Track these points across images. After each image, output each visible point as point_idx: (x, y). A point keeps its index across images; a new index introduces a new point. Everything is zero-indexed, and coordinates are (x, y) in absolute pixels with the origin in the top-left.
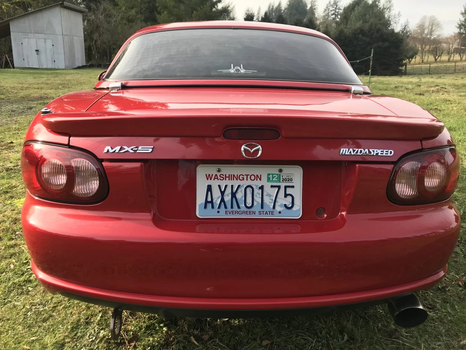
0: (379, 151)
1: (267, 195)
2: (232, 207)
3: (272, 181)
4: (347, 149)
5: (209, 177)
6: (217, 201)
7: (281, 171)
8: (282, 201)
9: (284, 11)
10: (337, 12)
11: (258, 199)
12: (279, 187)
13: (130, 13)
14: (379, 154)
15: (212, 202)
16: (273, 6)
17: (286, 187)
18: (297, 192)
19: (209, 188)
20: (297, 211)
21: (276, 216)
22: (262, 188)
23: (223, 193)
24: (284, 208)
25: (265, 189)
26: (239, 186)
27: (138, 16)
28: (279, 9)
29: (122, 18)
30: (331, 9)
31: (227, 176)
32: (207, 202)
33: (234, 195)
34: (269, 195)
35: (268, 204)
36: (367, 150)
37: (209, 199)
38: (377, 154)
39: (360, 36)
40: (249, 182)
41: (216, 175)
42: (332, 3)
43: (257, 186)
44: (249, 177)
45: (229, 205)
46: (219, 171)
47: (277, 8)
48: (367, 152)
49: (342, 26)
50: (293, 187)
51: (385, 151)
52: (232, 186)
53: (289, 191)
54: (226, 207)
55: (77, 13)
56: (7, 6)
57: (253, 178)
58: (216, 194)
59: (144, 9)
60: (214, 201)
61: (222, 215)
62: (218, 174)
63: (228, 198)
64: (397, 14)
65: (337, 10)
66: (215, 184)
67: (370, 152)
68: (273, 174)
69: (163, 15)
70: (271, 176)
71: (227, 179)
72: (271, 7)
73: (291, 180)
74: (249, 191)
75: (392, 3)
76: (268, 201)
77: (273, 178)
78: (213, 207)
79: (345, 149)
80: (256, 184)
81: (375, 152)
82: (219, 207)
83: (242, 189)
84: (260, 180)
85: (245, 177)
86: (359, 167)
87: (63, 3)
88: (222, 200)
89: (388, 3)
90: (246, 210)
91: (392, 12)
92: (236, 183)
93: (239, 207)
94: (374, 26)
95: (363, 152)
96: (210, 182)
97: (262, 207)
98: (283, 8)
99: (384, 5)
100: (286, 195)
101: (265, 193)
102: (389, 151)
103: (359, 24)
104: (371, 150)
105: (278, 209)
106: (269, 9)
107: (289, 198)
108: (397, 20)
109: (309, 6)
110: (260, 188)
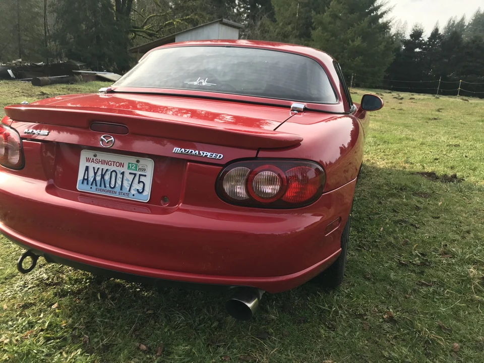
0: (209, 154)
1: (126, 180)
2: (100, 186)
3: (131, 169)
4: (180, 149)
5: (88, 160)
6: (91, 179)
7: (138, 161)
8: (137, 186)
9: (467, 26)
11: (119, 182)
12: (135, 175)
13: (286, 29)
14: (208, 156)
15: (87, 180)
16: (454, 21)
17: (140, 175)
18: (148, 181)
19: (87, 169)
20: (146, 196)
21: (131, 198)
22: (123, 173)
23: (95, 174)
24: (137, 192)
25: (125, 174)
26: (107, 170)
27: (294, 32)
28: (462, 24)
29: (279, 34)
31: (100, 161)
32: (84, 179)
33: (103, 176)
34: (128, 180)
35: (126, 187)
36: (197, 152)
37: (86, 178)
38: (206, 156)
40: (115, 168)
41: (93, 159)
43: (120, 171)
44: (115, 163)
45: (98, 184)
46: (95, 156)
47: (458, 23)
48: (197, 153)
50: (145, 176)
51: (215, 154)
52: (103, 169)
53: (142, 179)
54: (96, 185)
55: (234, 29)
56: (177, 22)
57: (118, 165)
58: (91, 174)
59: (301, 25)
60: (89, 179)
61: (93, 191)
62: (95, 158)
63: (98, 178)
66: (91, 165)
67: (199, 153)
68: (132, 164)
69: (317, 31)
70: (131, 165)
71: (100, 163)
72: (452, 22)
73: (145, 170)
74: (114, 174)
76: (126, 185)
77: (132, 166)
78: (88, 184)
79: (177, 149)
80: (119, 170)
81: (205, 154)
82: (92, 185)
83: (109, 173)
84: (123, 167)
85: (113, 163)
86: (190, 164)
87: (222, 20)
88: (95, 179)
90: (110, 189)
92: (105, 167)
93: (105, 187)
95: (193, 153)
96: (88, 164)
97: (121, 189)
98: (466, 24)
100: (139, 182)
101: (125, 178)
102: (219, 155)
104: (201, 152)
105: (133, 192)
106: (449, 24)
107: (141, 185)
110: (121, 174)
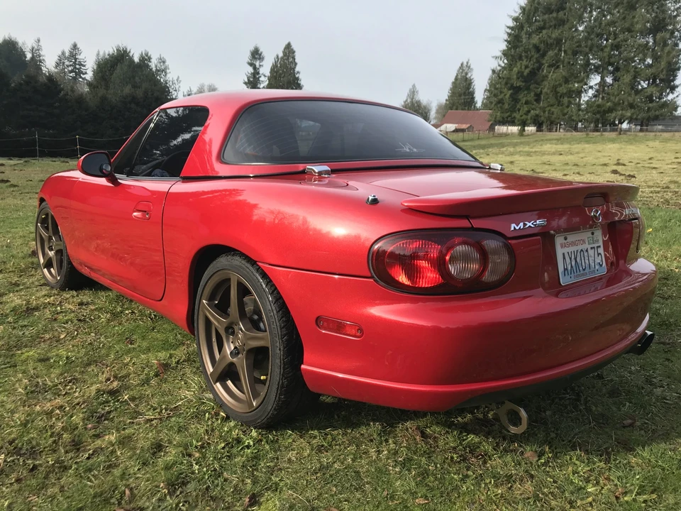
2: (577, 272)
3: (591, 243)
5: (562, 246)
7: (593, 234)
8: (597, 260)
10: (78, 69)
11: (587, 261)
12: (594, 248)
17: (597, 248)
19: (564, 256)
20: (605, 267)
21: (597, 274)
23: (571, 259)
24: (599, 266)
25: (589, 251)
26: (577, 252)
30: (67, 63)
31: (570, 243)
32: (564, 269)
33: (576, 260)
34: (591, 256)
39: (133, 106)
40: (581, 247)
42: (67, 54)
45: (575, 270)
46: (566, 239)
49: (102, 92)
50: (600, 247)
52: (574, 252)
53: (599, 251)
54: (574, 273)
57: (582, 242)
58: (568, 261)
60: (568, 268)
61: (573, 280)
62: (566, 242)
63: (574, 264)
64: (175, 79)
65: (77, 66)
66: (566, 251)
68: (590, 237)
70: (589, 239)
73: (598, 241)
74: (582, 254)
75: (167, 64)
78: (568, 274)
80: (584, 247)
82: (571, 273)
83: (579, 254)
84: (585, 243)
85: (578, 242)
88: (571, 266)
89: (162, 64)
90: (583, 272)
91: (168, 75)
92: (575, 249)
93: (580, 271)
94: (149, 94)
96: (563, 251)
99: (156, 66)
100: (598, 255)
103: (127, 90)
107: (600, 257)
108: (177, 87)
109: (29, 56)
110: (586, 251)
